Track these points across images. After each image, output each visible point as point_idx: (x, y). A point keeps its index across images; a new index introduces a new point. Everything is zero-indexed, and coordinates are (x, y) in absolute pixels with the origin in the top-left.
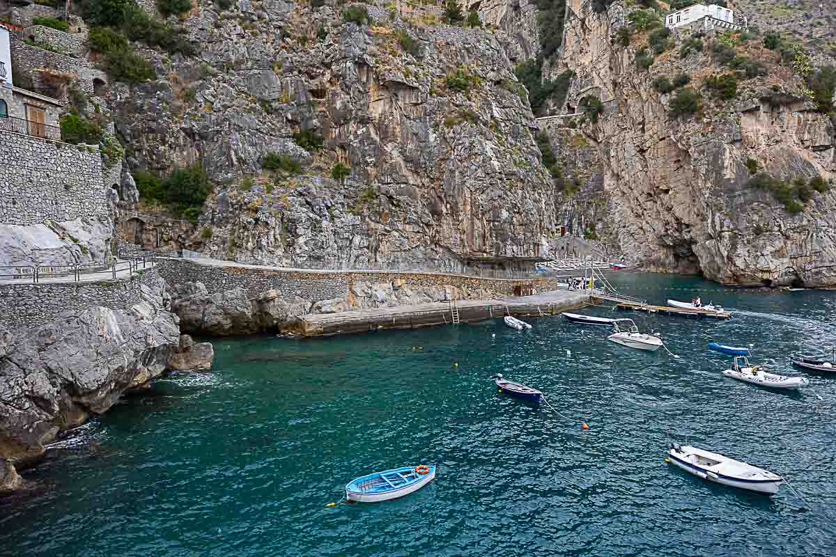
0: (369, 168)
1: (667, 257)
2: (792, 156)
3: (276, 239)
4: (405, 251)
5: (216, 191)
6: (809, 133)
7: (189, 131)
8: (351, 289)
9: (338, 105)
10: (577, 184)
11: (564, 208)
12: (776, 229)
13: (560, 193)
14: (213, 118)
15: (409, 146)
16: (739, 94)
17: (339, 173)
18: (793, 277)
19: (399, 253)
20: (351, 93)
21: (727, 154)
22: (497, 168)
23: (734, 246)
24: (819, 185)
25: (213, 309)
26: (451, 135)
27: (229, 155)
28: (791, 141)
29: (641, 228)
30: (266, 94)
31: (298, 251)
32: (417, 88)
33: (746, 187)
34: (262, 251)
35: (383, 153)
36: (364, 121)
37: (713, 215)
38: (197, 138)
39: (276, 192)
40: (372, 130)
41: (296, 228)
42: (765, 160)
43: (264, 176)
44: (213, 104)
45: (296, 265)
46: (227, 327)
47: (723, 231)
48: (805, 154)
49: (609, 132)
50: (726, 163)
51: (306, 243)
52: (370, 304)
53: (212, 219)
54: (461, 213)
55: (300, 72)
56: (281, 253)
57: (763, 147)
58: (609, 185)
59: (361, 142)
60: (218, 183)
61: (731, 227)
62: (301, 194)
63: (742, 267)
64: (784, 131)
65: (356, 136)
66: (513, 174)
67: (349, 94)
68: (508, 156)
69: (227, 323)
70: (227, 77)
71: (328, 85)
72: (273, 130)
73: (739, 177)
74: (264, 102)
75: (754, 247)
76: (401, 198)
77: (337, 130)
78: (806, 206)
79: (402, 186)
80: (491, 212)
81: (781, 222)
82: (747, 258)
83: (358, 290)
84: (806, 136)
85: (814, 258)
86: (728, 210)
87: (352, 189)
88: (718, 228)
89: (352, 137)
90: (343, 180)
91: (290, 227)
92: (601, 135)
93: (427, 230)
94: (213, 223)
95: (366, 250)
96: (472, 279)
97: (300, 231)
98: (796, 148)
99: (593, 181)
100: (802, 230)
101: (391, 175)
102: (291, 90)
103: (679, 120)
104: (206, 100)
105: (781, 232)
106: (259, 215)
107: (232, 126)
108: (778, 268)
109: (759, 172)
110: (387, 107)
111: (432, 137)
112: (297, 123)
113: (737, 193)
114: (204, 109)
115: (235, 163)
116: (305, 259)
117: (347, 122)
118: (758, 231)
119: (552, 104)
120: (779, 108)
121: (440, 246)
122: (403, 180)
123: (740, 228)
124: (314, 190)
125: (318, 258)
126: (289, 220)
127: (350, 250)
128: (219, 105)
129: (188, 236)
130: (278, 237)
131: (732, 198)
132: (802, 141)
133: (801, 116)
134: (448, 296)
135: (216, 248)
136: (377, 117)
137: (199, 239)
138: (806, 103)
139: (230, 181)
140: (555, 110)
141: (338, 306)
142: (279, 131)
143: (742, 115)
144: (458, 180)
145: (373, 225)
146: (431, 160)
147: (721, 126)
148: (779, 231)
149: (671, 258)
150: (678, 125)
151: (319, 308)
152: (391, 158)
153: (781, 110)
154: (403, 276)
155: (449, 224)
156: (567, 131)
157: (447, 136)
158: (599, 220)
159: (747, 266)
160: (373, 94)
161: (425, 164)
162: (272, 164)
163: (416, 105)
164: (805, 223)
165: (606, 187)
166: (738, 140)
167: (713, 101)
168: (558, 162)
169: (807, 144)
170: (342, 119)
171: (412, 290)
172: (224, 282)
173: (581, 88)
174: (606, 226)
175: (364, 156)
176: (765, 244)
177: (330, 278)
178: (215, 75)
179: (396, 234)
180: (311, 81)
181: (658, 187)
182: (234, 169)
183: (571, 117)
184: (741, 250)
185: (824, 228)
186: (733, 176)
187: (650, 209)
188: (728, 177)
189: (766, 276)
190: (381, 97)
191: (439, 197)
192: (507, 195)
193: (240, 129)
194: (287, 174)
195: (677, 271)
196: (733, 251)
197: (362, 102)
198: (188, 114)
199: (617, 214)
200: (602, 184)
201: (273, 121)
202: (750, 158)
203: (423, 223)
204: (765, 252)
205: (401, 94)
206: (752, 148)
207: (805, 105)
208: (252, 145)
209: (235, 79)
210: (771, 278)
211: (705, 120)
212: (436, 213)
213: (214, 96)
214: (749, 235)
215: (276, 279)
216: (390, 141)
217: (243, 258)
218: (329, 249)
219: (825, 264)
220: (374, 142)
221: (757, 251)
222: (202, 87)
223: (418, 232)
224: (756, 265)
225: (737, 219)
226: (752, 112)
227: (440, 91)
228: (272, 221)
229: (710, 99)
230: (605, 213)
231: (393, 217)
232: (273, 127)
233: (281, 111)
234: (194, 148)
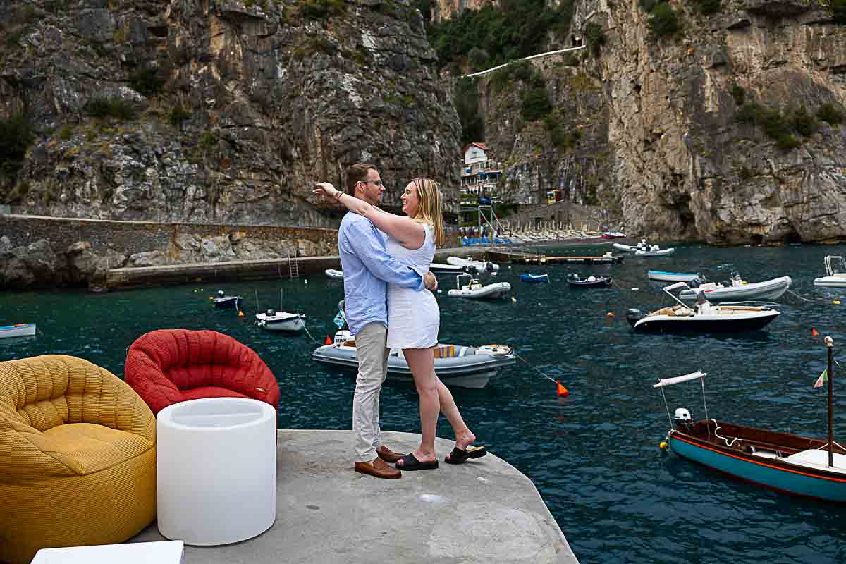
0: (209, 111)
1: (672, 220)
2: (798, 80)
3: (92, 190)
4: (250, 202)
5: (36, 143)
6: (824, 50)
7: (10, 79)
8: (174, 242)
9: (178, 42)
10: (577, 135)
11: (560, 168)
12: (767, 171)
13: (555, 150)
14: (37, 63)
15: (254, 84)
16: (724, 7)
17: (178, 119)
18: (786, 230)
19: (244, 205)
20: (190, 28)
21: (708, 83)
22: (357, 105)
23: (717, 197)
24: (831, 115)
25: (14, 262)
26: (301, 68)
27: (52, 103)
28: (800, 61)
29: (644, 186)
30: (99, 34)
31: (115, 201)
32: (262, 18)
33: (730, 122)
34: (77, 203)
35: (225, 93)
36: (206, 59)
37: (694, 158)
38: (20, 85)
39: (98, 140)
40: (213, 69)
41: (114, 177)
42: (760, 87)
43: (90, 125)
44: (37, 47)
45: (114, 217)
46: (30, 282)
47: (706, 178)
48: (820, 78)
49: (612, 67)
50: (708, 93)
51: (124, 193)
52: (198, 258)
53: (31, 173)
54: (312, 156)
55: (137, 8)
56: (98, 205)
57: (757, 71)
58: (614, 135)
59: (202, 82)
60: (39, 134)
61: (713, 171)
62: (127, 142)
63: (727, 220)
64: (789, 50)
65: (197, 76)
66: (381, 110)
67: (188, 29)
68: (376, 90)
69: (30, 277)
70: (55, 19)
71: (169, 21)
72: (106, 74)
73: (722, 109)
74: (96, 43)
75: (741, 195)
76: (244, 143)
77: (178, 71)
78: (805, 141)
79: (246, 129)
80: (348, 154)
81: (772, 163)
82: (732, 210)
83: (183, 243)
84: (820, 55)
85: (812, 204)
86: (710, 150)
87: (190, 135)
88: (699, 174)
89: (192, 77)
90: (181, 126)
91: (108, 177)
92: (604, 73)
93: (276, 177)
94: (31, 177)
95: (203, 201)
96: (330, 232)
97: (119, 178)
98: (805, 70)
99: (595, 132)
100: (797, 170)
101: (231, 117)
102: (126, 29)
103: (659, 43)
104: (31, 45)
105: (773, 175)
106: (75, 164)
107: (56, 72)
108: (770, 219)
109: (748, 102)
110: (229, 42)
111: (281, 72)
112: (135, 65)
113: (721, 130)
114: (27, 54)
115: (59, 111)
116: (123, 210)
117: (187, 61)
118: (745, 175)
119: (553, 39)
120: (780, 22)
121: (294, 196)
122: (248, 122)
123: (724, 172)
124: (142, 137)
125: (141, 209)
126: (108, 169)
127: (184, 201)
128: (43, 50)
129: (8, 192)
130: (95, 187)
131: (714, 136)
132: (815, 61)
133: (810, 29)
134: (301, 251)
135: (33, 203)
136: (218, 53)
137: (18, 195)
138: (815, 13)
139: (51, 131)
140: (557, 45)
141: (156, 260)
142: (113, 75)
143: (728, 32)
144: (307, 120)
145: (212, 174)
146: (279, 98)
147: (700, 48)
148: (771, 173)
149: (677, 222)
150: (658, 50)
151: (133, 261)
152: (234, 99)
153: (783, 23)
154: (242, 229)
155: (301, 170)
156: (566, 70)
157: (296, 70)
158: (600, 180)
159: (733, 218)
160: (215, 26)
161: (273, 102)
162: (100, 111)
163: (263, 37)
164: (799, 161)
165: (611, 139)
166: (723, 64)
167: (694, 17)
168: (554, 111)
169: (824, 64)
170: (184, 57)
171: (255, 244)
172: (28, 234)
173: (586, 15)
174: (608, 187)
175: (203, 98)
176: (753, 190)
177: (146, 229)
178: (42, 17)
179: (240, 183)
180: (151, 18)
181: (651, 131)
182: (58, 118)
183: (572, 51)
184: (726, 201)
185: (827, 167)
186: (716, 109)
187: (649, 161)
188: (710, 110)
189: (756, 231)
190: (222, 31)
191: (289, 140)
192: (372, 135)
193: (64, 74)
194: (115, 121)
195: (683, 238)
196: (717, 201)
197: (203, 38)
198: (10, 60)
199: (621, 170)
200: (606, 136)
201: (105, 65)
202: (738, 85)
203: (271, 169)
204: (753, 202)
205: (245, 26)
206: (743, 73)
207: (814, 15)
208: (77, 91)
209: (64, 19)
210: (761, 233)
211: (685, 41)
212: (286, 158)
213: (39, 40)
214: (734, 180)
215: (84, 230)
216: (231, 79)
217: (56, 212)
218: (155, 201)
219: (825, 212)
220: (215, 80)
221: (743, 199)
222: (27, 31)
223: (267, 180)
224: (742, 218)
225: (721, 163)
226: (742, 27)
227: (292, 20)
228: (89, 171)
229: (691, 15)
230: (608, 171)
231: (235, 163)
232: (105, 70)
233: (114, 53)
234: (18, 98)
